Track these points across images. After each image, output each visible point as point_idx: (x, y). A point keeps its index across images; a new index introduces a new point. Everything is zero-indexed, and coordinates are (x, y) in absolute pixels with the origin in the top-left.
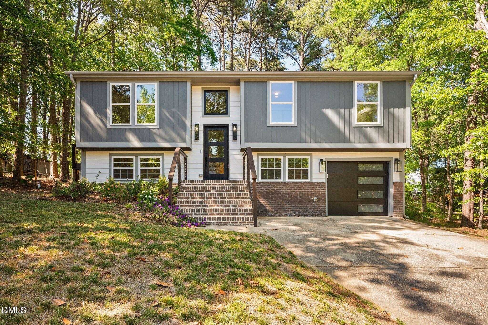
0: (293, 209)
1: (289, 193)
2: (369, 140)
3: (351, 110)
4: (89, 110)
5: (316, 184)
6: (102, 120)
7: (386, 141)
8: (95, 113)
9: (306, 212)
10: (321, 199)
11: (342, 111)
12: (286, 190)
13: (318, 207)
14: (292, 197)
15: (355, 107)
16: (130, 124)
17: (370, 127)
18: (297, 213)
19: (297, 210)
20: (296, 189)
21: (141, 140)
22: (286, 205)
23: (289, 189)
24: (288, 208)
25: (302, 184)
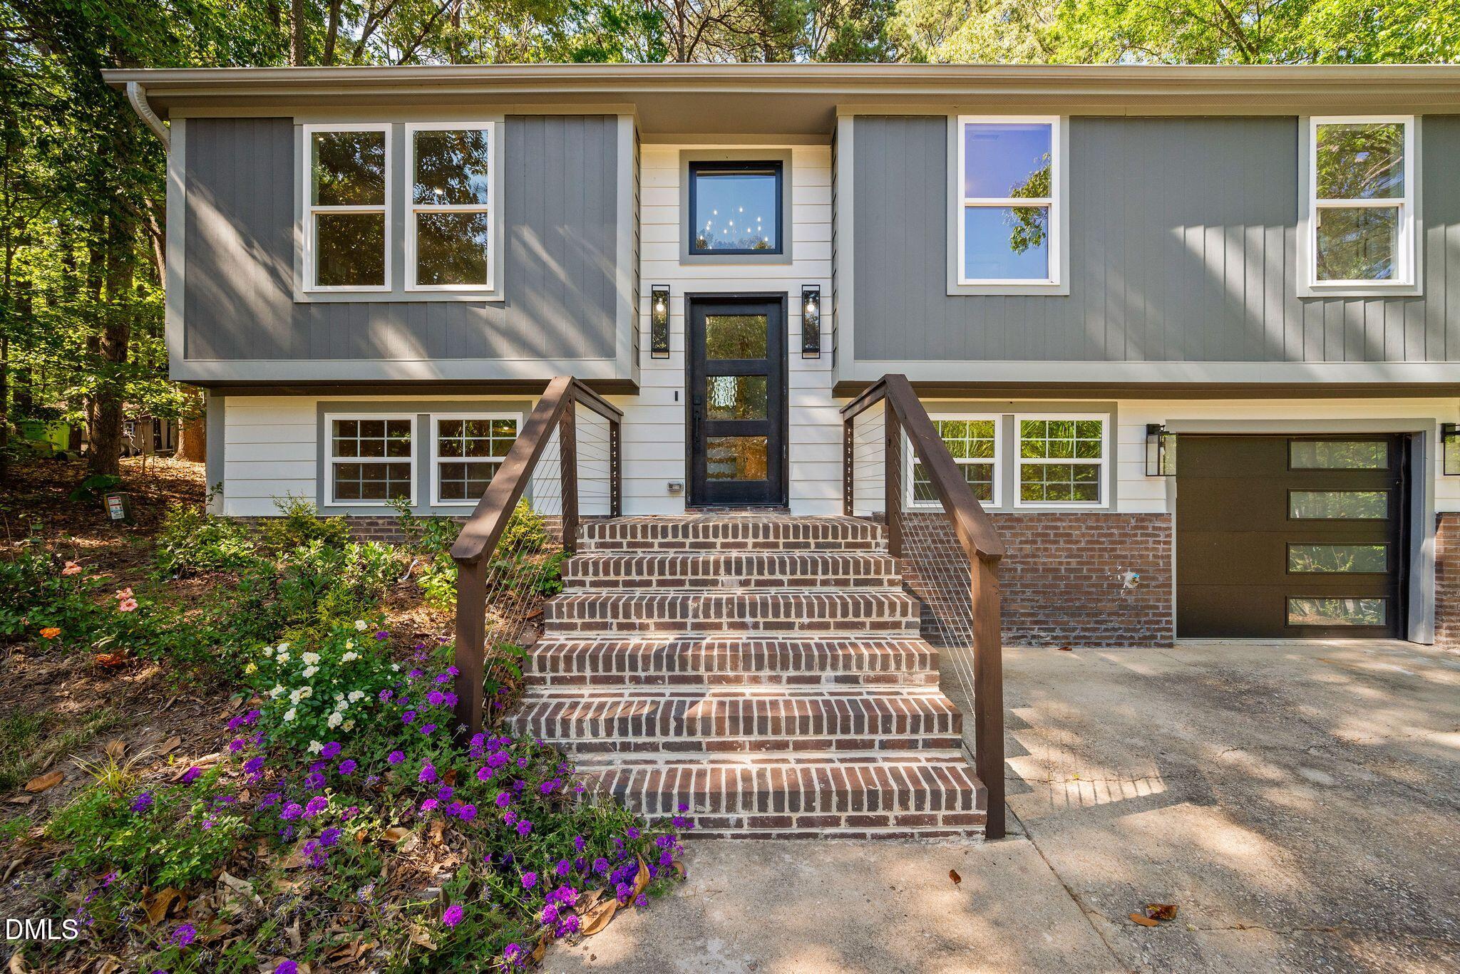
0: (1041, 617)
1: (1027, 556)
2: (1365, 350)
3: (1289, 232)
4: (222, 231)
5: (1133, 521)
6: (273, 272)
7: (1436, 357)
8: (248, 245)
9: (1094, 630)
10: (1154, 579)
11: (1256, 233)
12: (1013, 543)
13: (1139, 610)
14: (1037, 570)
15: (1307, 217)
16: (387, 286)
17: (1367, 299)
18: (1058, 633)
19: (1056, 623)
20: (1056, 542)
21: (433, 348)
22: (1014, 601)
23: (1026, 542)
24: (1023, 615)
25: (1077, 520)
